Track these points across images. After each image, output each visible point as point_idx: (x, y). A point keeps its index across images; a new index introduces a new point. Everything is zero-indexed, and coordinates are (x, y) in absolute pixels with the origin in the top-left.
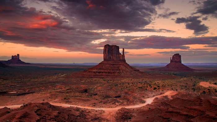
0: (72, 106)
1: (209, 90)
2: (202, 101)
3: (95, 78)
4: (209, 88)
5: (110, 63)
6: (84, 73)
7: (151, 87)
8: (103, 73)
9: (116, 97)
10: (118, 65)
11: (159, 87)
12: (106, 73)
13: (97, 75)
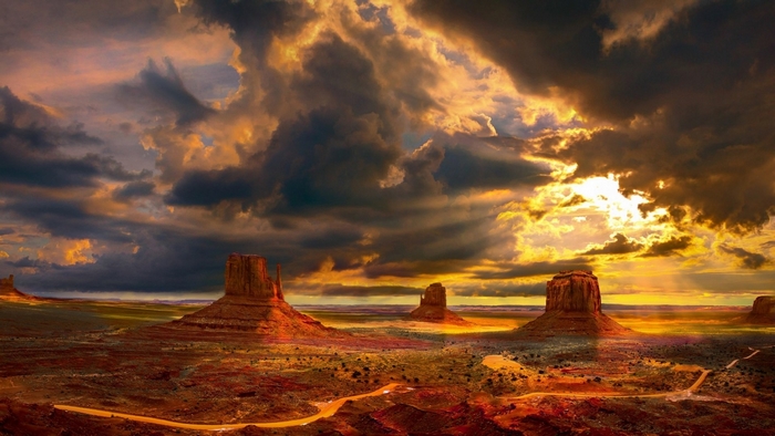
0: (116, 414)
1: (500, 375)
2: (467, 412)
3: (201, 340)
4: (501, 372)
5: (242, 302)
6: (174, 328)
7: (347, 370)
8: (222, 327)
9: (242, 395)
10: (265, 309)
11: (366, 369)
12: (232, 327)
13: (208, 333)
